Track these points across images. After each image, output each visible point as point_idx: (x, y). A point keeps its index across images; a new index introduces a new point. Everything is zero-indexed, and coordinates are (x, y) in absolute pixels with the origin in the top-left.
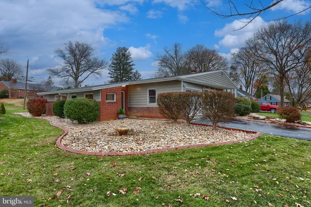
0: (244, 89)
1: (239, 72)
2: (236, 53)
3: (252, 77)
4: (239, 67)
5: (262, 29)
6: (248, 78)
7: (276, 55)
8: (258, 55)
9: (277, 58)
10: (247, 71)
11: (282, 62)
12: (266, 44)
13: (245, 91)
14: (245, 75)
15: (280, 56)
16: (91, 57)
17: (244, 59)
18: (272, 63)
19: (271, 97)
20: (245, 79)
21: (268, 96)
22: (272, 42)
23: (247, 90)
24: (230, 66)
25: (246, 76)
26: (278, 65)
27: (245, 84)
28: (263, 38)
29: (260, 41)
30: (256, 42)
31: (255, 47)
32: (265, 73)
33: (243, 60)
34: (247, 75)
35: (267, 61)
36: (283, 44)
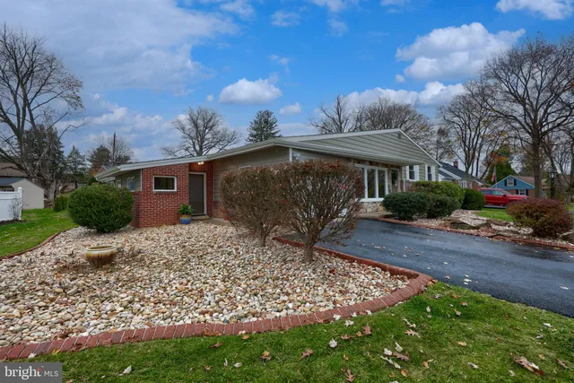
0: (462, 167)
1: (453, 138)
2: (446, 105)
3: (478, 146)
4: (452, 130)
5: (495, 60)
6: (469, 150)
7: (524, 105)
8: (488, 107)
9: (525, 109)
10: (468, 136)
11: (536, 116)
12: (503, 84)
13: (464, 170)
14: (465, 142)
15: (531, 105)
16: (219, 128)
17: (462, 115)
18: (515, 119)
19: (515, 180)
20: (465, 150)
21: (510, 179)
22: (516, 80)
23: (467, 169)
24: (436, 128)
25: (465, 145)
26: (529, 121)
27: (464, 158)
28: (497, 77)
29: (491, 82)
30: (484, 85)
31: (482, 94)
32: (502, 137)
33: (459, 116)
34: (467, 144)
35: (506, 116)
36: (539, 83)
